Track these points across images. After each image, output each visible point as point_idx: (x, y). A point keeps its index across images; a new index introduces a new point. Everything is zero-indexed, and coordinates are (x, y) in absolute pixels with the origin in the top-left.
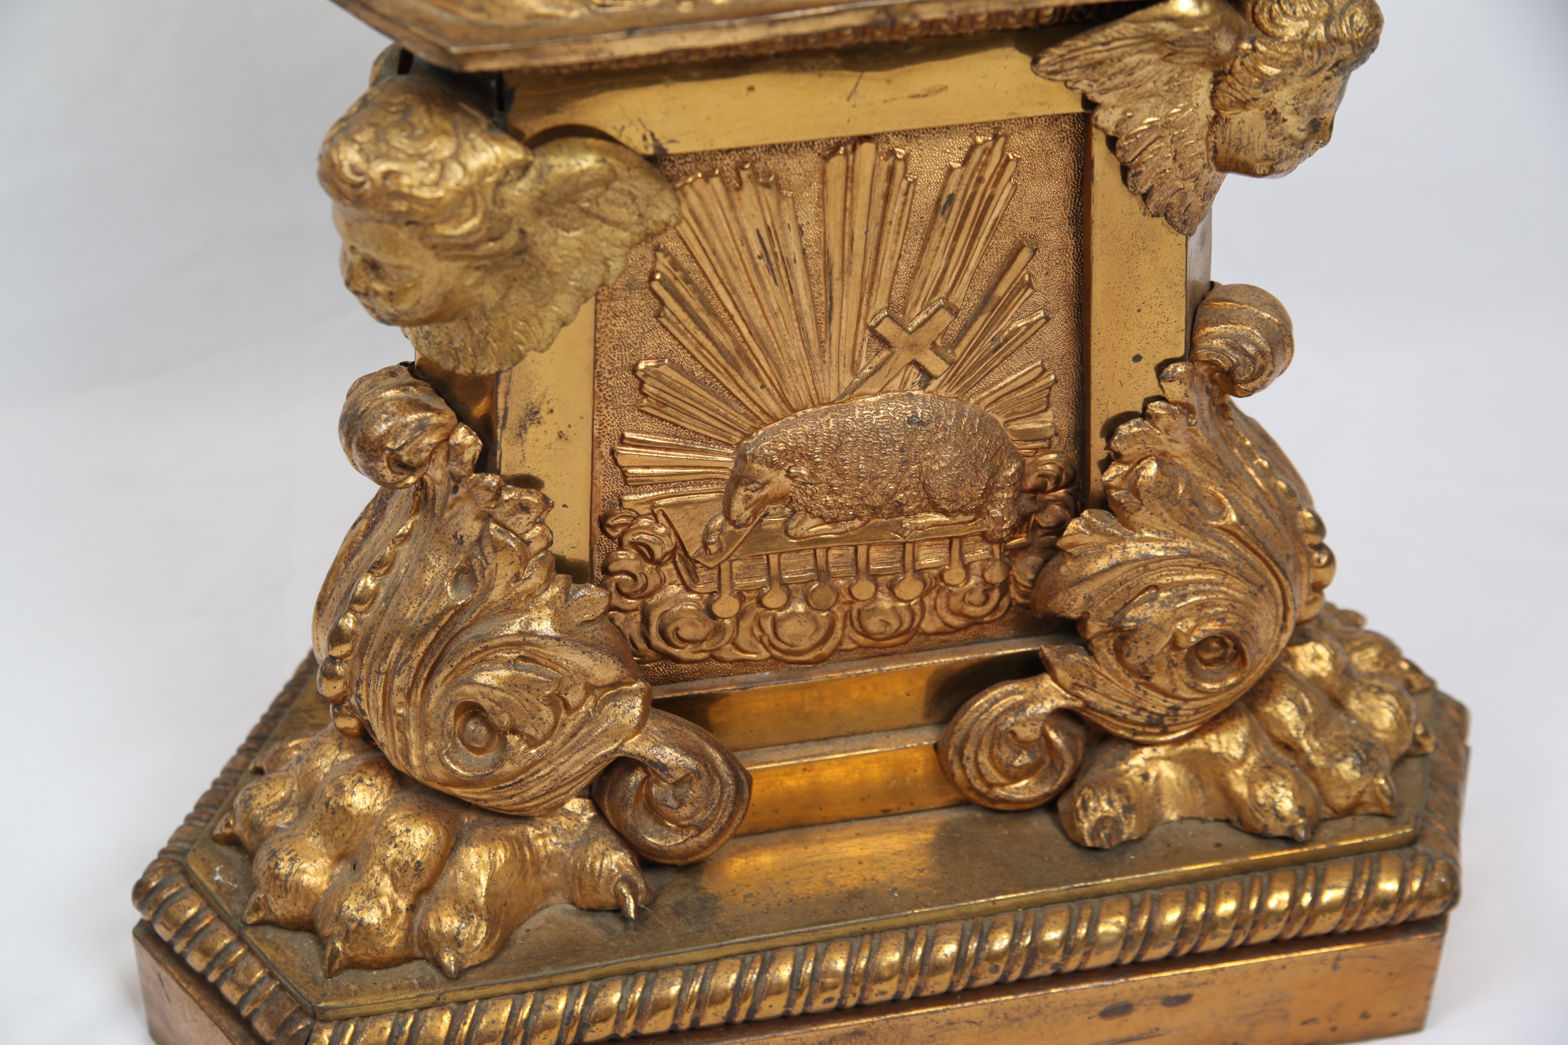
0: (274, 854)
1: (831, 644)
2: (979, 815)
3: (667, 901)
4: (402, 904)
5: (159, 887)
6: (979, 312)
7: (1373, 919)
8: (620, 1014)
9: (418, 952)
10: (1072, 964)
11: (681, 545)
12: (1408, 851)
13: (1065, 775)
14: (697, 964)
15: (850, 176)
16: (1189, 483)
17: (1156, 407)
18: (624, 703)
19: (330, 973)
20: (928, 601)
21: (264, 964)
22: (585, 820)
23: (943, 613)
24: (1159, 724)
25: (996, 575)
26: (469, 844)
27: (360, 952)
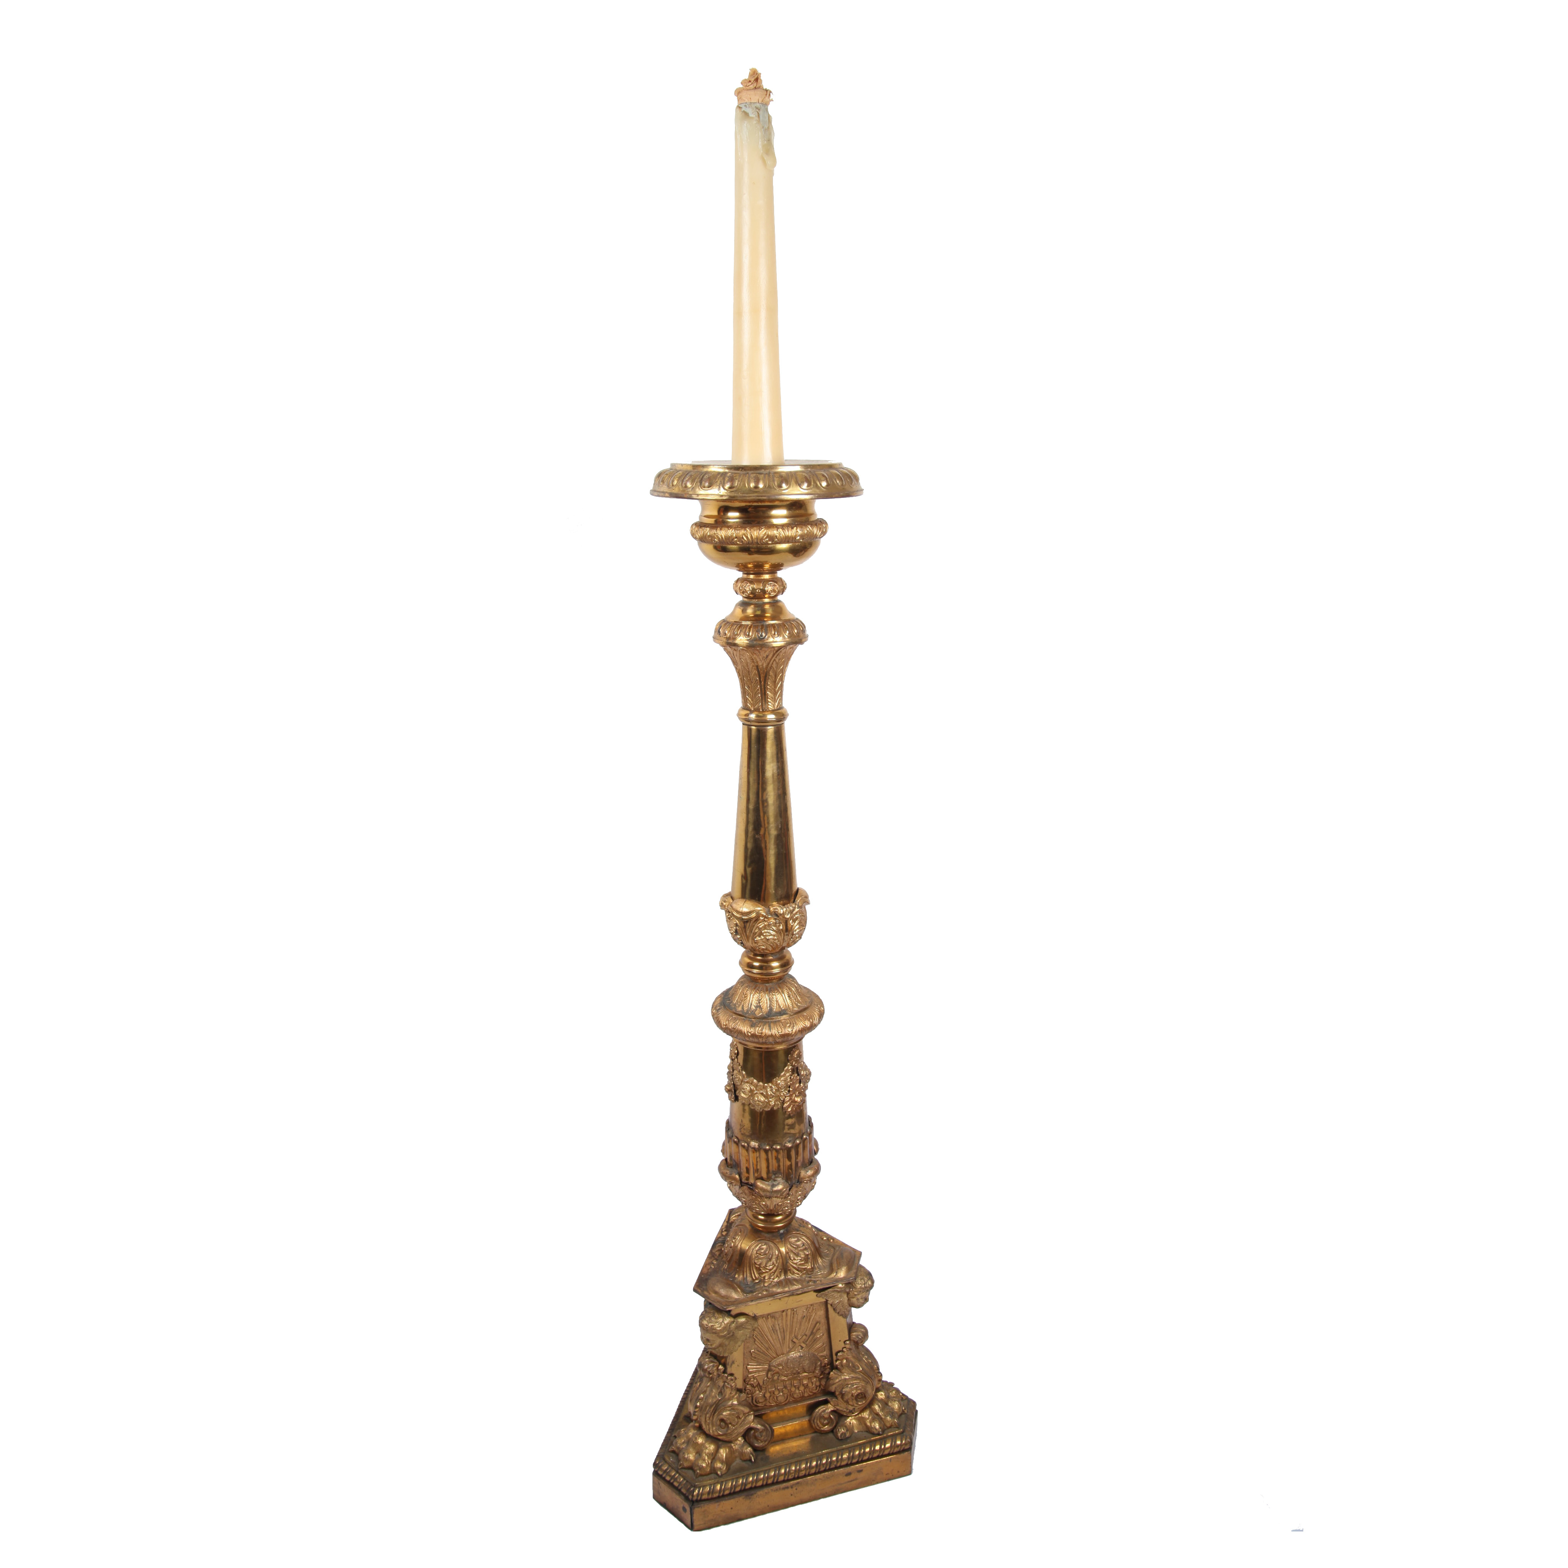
0: (684, 1453)
1: (787, 1401)
2: (818, 1434)
3: (759, 1457)
4: (710, 1462)
5: (659, 1463)
6: (811, 1335)
7: (896, 1450)
8: (752, 1482)
9: (713, 1472)
10: (838, 1465)
11: (759, 1384)
12: (902, 1435)
13: (834, 1425)
14: (766, 1470)
15: (787, 1314)
16: (852, 1363)
17: (845, 1350)
18: (750, 1417)
19: (697, 1477)
20: (805, 1390)
21: (683, 1477)
22: (742, 1442)
23: (809, 1392)
24: (852, 1412)
25: (818, 1384)
26: (721, 1448)
27: (703, 1473)
